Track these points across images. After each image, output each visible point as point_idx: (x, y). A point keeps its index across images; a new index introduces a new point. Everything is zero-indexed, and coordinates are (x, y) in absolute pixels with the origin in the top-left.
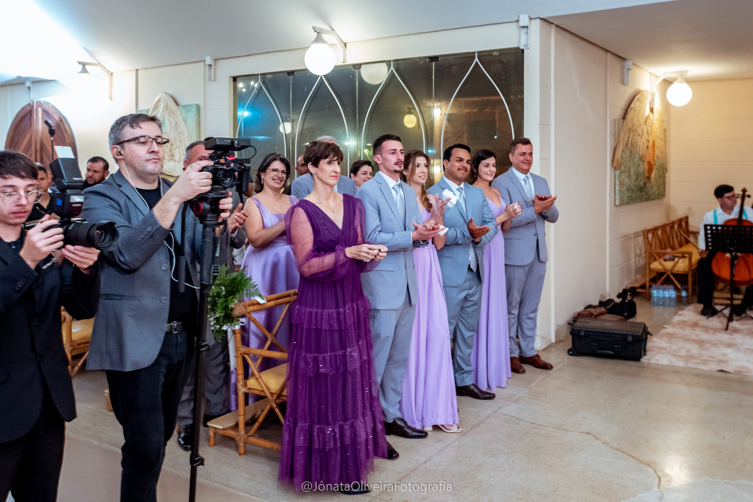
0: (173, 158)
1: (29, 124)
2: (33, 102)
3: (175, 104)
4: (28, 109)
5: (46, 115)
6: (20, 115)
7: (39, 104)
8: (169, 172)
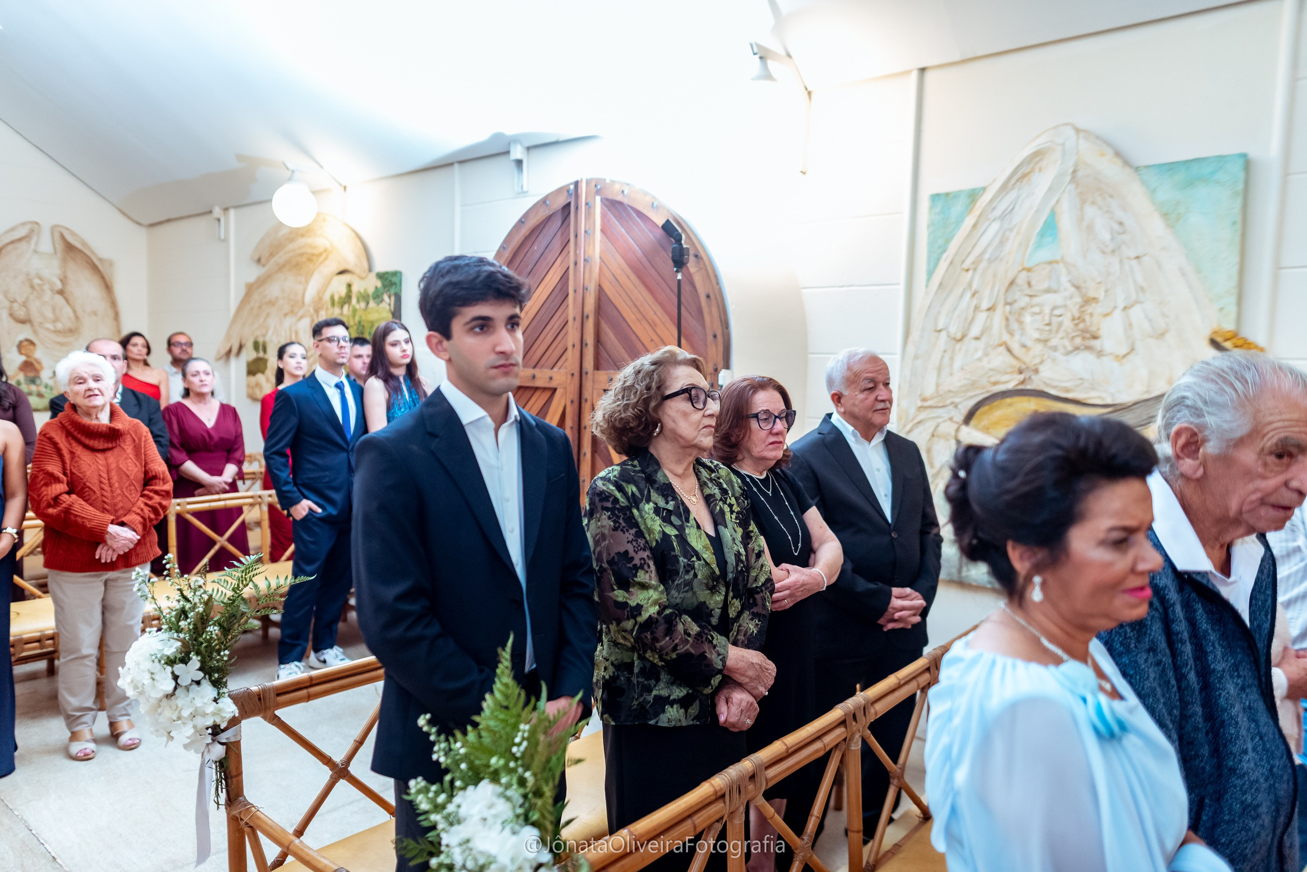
0: (1096, 343)
1: (557, 244)
2: (576, 184)
3: (1119, 162)
4: (561, 201)
5: (619, 218)
6: (532, 222)
7: (598, 187)
8: (1067, 390)
